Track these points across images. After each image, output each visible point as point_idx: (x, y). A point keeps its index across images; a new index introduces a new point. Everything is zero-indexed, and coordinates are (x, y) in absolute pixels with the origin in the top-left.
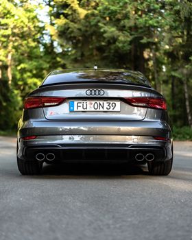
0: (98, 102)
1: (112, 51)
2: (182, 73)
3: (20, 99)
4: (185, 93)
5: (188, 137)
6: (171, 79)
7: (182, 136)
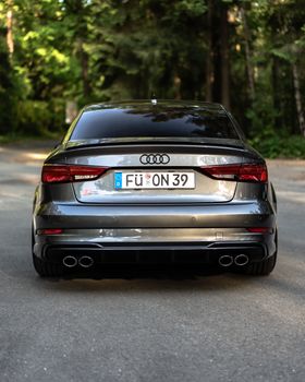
0: (160, 174)
1: (177, 14)
2: (289, 52)
3: (27, 81)
4: (293, 78)
5: (299, 153)
6: (272, 60)
7: (288, 151)
